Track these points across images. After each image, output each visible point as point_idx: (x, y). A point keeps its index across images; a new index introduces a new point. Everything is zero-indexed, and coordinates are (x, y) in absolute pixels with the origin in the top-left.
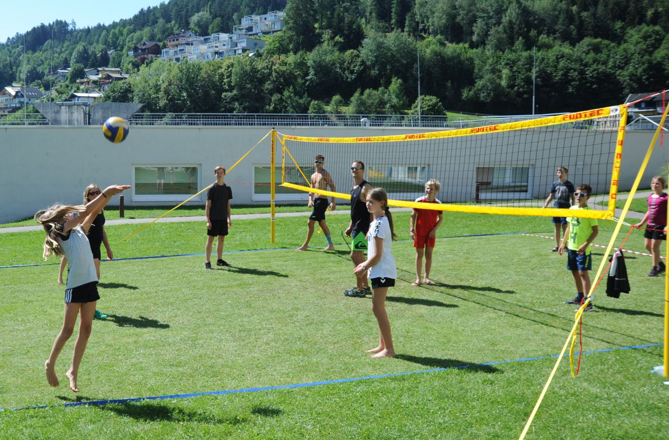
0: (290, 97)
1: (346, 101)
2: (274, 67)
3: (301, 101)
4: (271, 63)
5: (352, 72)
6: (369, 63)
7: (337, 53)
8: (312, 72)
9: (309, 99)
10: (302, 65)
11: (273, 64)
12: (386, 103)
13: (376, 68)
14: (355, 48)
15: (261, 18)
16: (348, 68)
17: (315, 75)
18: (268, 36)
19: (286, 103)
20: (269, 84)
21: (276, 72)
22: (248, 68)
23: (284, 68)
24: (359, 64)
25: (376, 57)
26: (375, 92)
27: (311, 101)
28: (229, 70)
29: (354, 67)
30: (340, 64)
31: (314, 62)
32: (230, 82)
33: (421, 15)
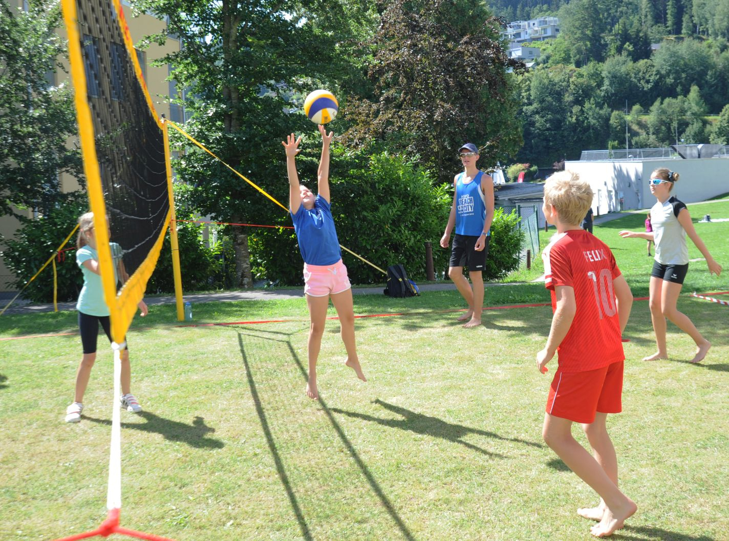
0: (591, 108)
1: (646, 110)
2: (571, 80)
3: (601, 112)
4: (567, 76)
5: (648, 82)
6: (663, 72)
7: (631, 64)
8: (607, 82)
9: (610, 109)
10: (596, 75)
11: (570, 76)
12: (686, 111)
13: (671, 77)
14: (648, 57)
15: (529, 24)
16: (644, 78)
17: (611, 85)
18: (539, 42)
19: (588, 114)
20: (568, 97)
21: (574, 85)
22: (546, 81)
23: (580, 80)
24: (654, 73)
25: (670, 66)
26: (674, 100)
27: (612, 111)
28: (527, 83)
29: (650, 76)
30: (635, 74)
31: (609, 73)
32: (530, 95)
33: (699, 17)
